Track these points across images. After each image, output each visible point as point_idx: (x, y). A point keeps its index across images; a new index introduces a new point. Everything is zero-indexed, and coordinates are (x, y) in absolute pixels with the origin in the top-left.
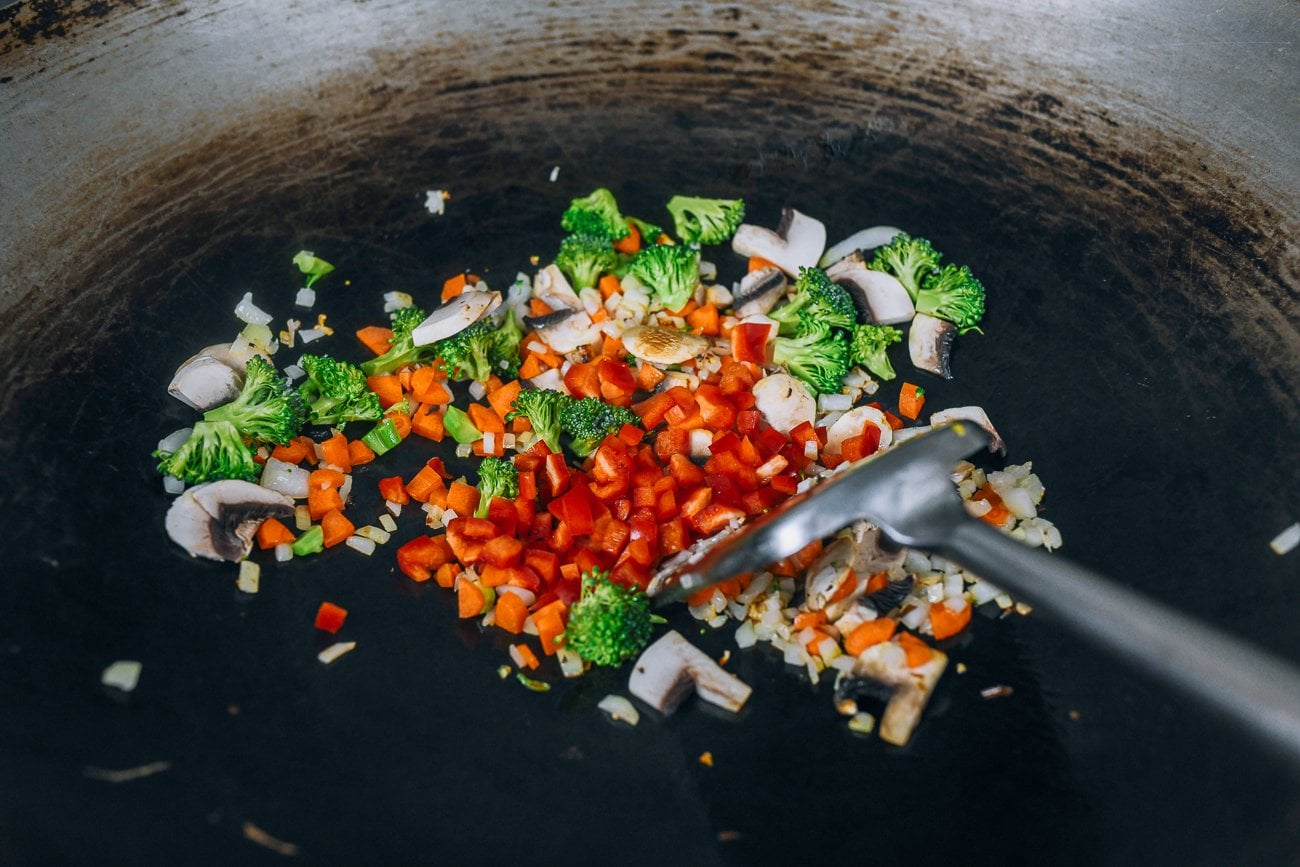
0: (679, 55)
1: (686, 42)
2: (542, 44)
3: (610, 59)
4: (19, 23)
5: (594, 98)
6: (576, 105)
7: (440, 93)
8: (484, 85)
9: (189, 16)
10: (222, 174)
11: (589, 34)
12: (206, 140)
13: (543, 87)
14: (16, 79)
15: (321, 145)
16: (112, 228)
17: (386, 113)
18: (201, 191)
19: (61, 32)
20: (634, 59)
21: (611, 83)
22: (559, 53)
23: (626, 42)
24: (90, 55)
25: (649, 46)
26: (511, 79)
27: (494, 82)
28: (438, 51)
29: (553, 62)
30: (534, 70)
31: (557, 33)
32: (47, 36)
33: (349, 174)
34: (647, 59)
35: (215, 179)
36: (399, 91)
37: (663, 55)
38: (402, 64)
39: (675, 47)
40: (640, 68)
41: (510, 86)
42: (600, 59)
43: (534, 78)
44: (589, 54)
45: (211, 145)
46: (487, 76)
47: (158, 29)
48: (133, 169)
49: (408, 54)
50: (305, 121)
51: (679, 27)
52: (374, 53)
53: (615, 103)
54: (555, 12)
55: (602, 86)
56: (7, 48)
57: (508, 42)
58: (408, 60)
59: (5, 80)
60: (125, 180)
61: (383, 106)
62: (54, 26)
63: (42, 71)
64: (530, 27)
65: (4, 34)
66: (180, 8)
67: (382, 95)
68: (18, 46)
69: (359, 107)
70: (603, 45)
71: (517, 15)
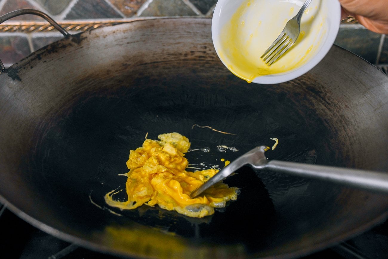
0: (193, 57)
1: (194, 54)
2: (161, 54)
3: (177, 58)
4: (48, 49)
5: (174, 67)
6: (169, 68)
7: (138, 65)
8: (148, 64)
9: (83, 48)
10: (91, 83)
11: (172, 52)
12: (87, 76)
13: (162, 64)
14: (47, 61)
15: (112, 77)
16: (68, 94)
17: (127, 70)
18: (86, 87)
19: (56, 52)
20: (182, 58)
21: (178, 63)
22: (165, 56)
23: (181, 54)
24: (62, 56)
25: (186, 55)
26: (155, 62)
27: (151, 63)
28: (138, 56)
29: (164, 58)
30: (160, 60)
31: (165, 52)
32: (53, 52)
33: (118, 84)
34: (186, 58)
35: (89, 84)
36: (129, 65)
37: (189, 57)
38: (130, 59)
39: (192, 55)
40: (184, 60)
41: (155, 64)
42: (175, 58)
43: (160, 62)
44: (172, 57)
45: (88, 77)
46: (149, 62)
47: (76, 51)
48: (72, 81)
49: (131, 57)
50: (108, 72)
51: (193, 50)
52: (123, 57)
53: (179, 68)
54: (164, 47)
55: (175, 64)
56: (45, 55)
57: (154, 54)
58: (131, 58)
59: (45, 62)
60: (70, 84)
61: (125, 68)
62: (55, 50)
63: (53, 60)
64: (159, 51)
65: (45, 52)
66: (82, 46)
67: (125, 66)
68: (47, 54)
69: (120, 68)
70: (176, 55)
71: (156, 48)
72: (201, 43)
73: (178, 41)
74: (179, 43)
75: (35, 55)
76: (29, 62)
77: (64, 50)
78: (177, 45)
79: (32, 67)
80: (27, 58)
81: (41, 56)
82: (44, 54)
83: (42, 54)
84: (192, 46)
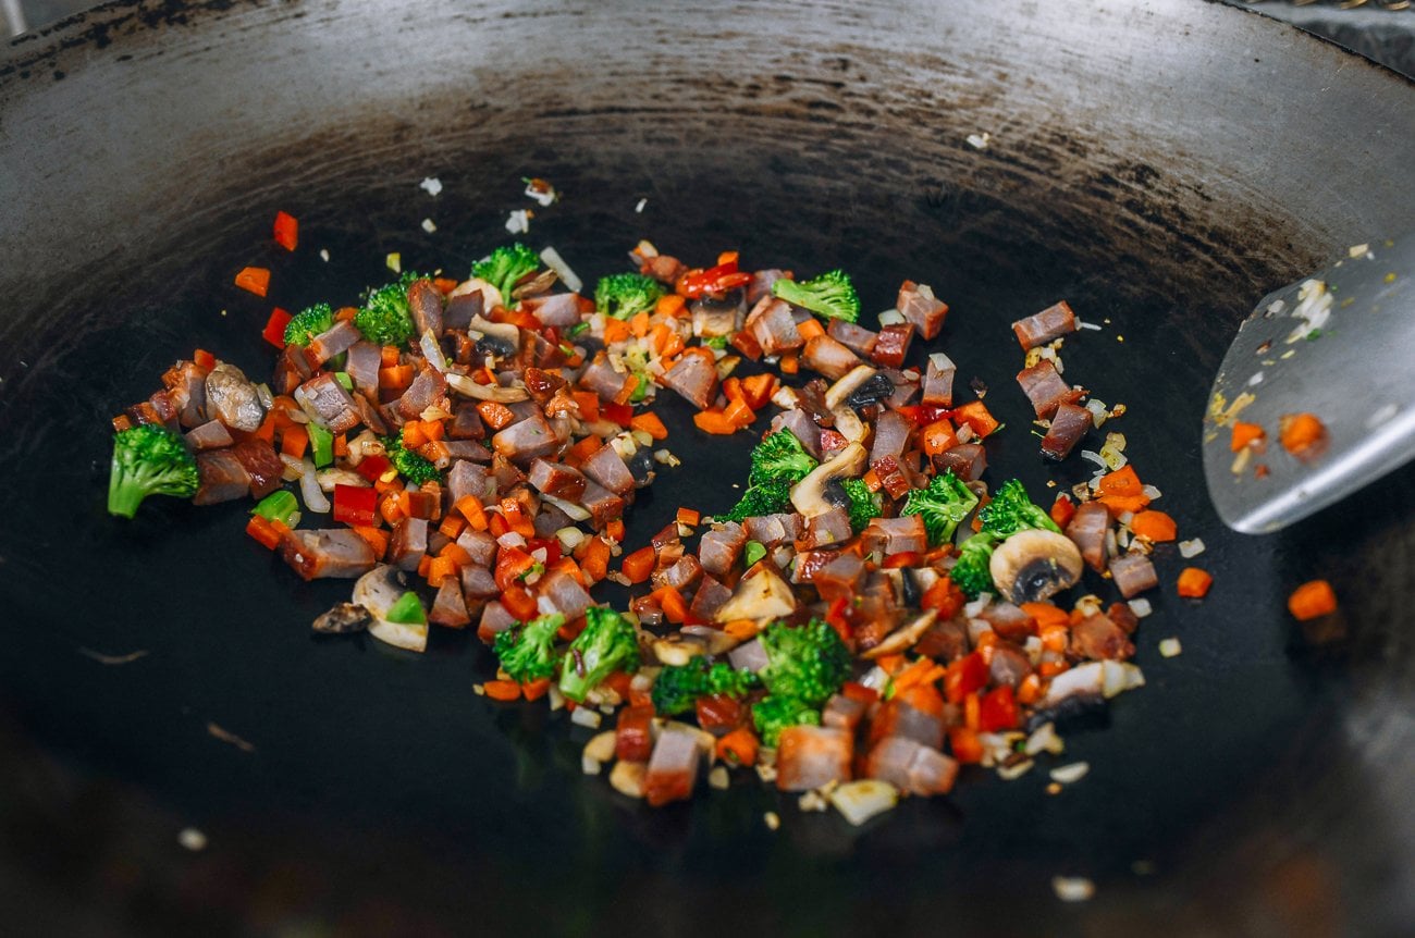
0: (783, 101)
1: (791, 88)
2: (647, 78)
3: (713, 99)
4: (146, 8)
5: (692, 135)
6: (673, 141)
7: (539, 116)
8: (584, 113)
9: (306, 20)
10: (315, 169)
11: (695, 74)
12: (305, 136)
13: (642, 120)
14: (135, 58)
15: (415, 153)
17: (484, 130)
18: (292, 182)
19: (183, 21)
20: (737, 101)
21: (711, 122)
22: (663, 89)
23: (731, 84)
24: (207, 45)
25: (754, 90)
26: (611, 110)
27: (594, 111)
28: (542, 76)
29: (656, 97)
30: (635, 103)
31: (663, 69)
32: (170, 22)
34: (751, 102)
35: (308, 173)
36: (499, 110)
37: (766, 100)
38: (506, 85)
39: (779, 92)
40: (742, 111)
41: (610, 115)
42: (702, 98)
43: (635, 110)
44: (693, 92)
45: (308, 141)
46: (588, 105)
47: (275, 28)
48: (230, 154)
49: (512, 76)
50: (402, 129)
51: (786, 73)
52: (478, 72)
53: (713, 143)
54: (664, 49)
55: (702, 125)
56: (132, 30)
57: (613, 74)
58: (512, 81)
59: (126, 58)
60: (222, 163)
61: (481, 123)
62: (178, 14)
63: (160, 53)
64: (637, 61)
65: (130, 16)
66: (298, 11)
67: (481, 112)
68: (142, 29)
69: (457, 121)
70: (708, 85)
71: (626, 49)
72: (825, 41)
73: (726, 25)
74: (731, 35)
75: (85, 27)
76: (51, 53)
77: (219, 18)
78: (719, 44)
79: (59, 76)
80: (45, 33)
81: (111, 33)
82: (125, 27)
83: (117, 23)
84: (787, 51)
